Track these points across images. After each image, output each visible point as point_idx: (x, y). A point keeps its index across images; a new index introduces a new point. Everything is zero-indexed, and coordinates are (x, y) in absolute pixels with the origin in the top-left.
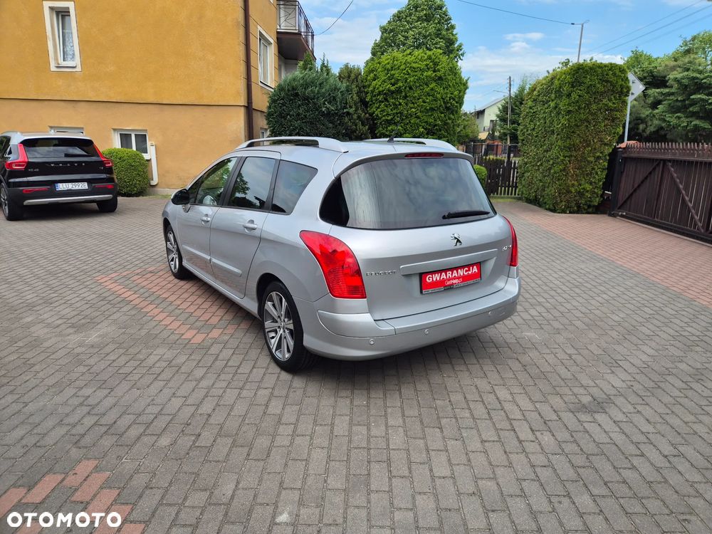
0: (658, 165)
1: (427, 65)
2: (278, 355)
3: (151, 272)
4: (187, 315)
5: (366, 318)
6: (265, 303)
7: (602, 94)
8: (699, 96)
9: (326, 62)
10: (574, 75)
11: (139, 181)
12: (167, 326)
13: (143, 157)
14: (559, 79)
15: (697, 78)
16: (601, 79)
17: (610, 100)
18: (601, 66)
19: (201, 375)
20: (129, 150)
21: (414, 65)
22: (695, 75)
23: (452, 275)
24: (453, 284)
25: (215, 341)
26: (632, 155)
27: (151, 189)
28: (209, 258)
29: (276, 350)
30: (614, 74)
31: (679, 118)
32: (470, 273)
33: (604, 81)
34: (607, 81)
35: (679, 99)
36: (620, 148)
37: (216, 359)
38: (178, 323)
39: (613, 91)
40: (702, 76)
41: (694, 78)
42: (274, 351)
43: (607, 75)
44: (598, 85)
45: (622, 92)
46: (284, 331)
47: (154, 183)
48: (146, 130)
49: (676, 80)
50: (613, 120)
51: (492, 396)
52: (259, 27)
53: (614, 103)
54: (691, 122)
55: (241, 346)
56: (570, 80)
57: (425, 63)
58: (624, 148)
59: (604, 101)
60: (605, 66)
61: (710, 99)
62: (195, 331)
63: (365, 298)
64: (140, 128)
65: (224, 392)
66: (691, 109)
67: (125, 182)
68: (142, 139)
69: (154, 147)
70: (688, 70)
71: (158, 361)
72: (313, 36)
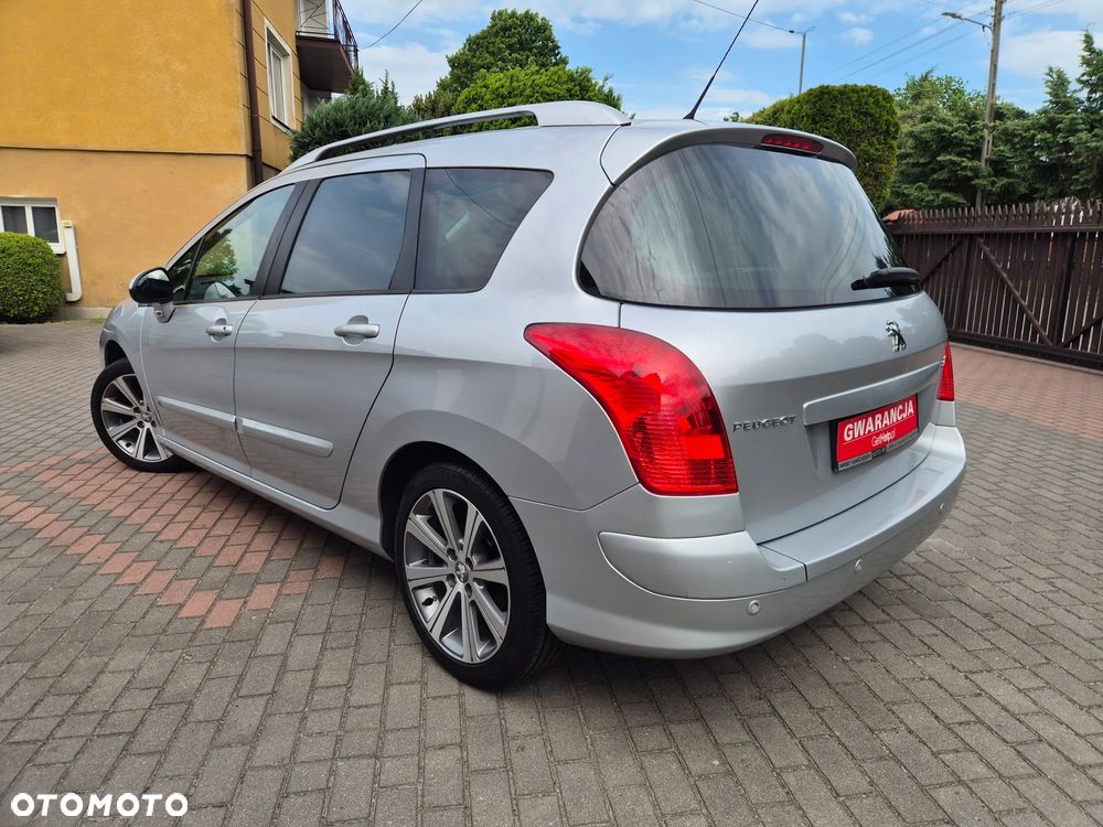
0: (960, 243)
1: (569, 90)
2: (450, 645)
3: (82, 461)
4: (184, 554)
5: (738, 544)
6: (407, 517)
7: (859, 134)
8: (949, 157)
9: (390, 86)
10: (815, 103)
11: (44, 293)
12: (136, 586)
13: (49, 249)
14: (789, 112)
15: (945, 131)
16: (857, 111)
17: (871, 144)
18: (855, 90)
19: (255, 722)
20: (20, 235)
21: (547, 89)
22: (941, 126)
23: (882, 421)
24: (884, 444)
25: (269, 619)
26: (911, 231)
27: (68, 309)
28: (232, 419)
29: (443, 634)
30: (877, 103)
31: (922, 189)
32: (905, 416)
33: (862, 113)
34: (866, 114)
35: (922, 161)
36: (889, 221)
37: (283, 669)
38: (166, 577)
39: (875, 130)
40: (950, 129)
41: (940, 131)
42: (435, 635)
43: (866, 104)
44: (853, 120)
45: (887, 132)
46: (468, 588)
47: (73, 297)
48: (55, 200)
49: (911, 134)
50: (876, 178)
51: (984, 702)
52: (266, 20)
53: (877, 150)
54: (938, 195)
55: (337, 626)
56: (810, 112)
57: (565, 87)
58: (895, 221)
59: (863, 145)
60: (863, 90)
61: (962, 161)
62: (211, 596)
63: (736, 491)
64: (43, 196)
65: (332, 772)
66: (935, 176)
67: (15, 295)
68: (46, 216)
69: (71, 231)
70: (929, 120)
71: (126, 688)
72: (356, 51)
